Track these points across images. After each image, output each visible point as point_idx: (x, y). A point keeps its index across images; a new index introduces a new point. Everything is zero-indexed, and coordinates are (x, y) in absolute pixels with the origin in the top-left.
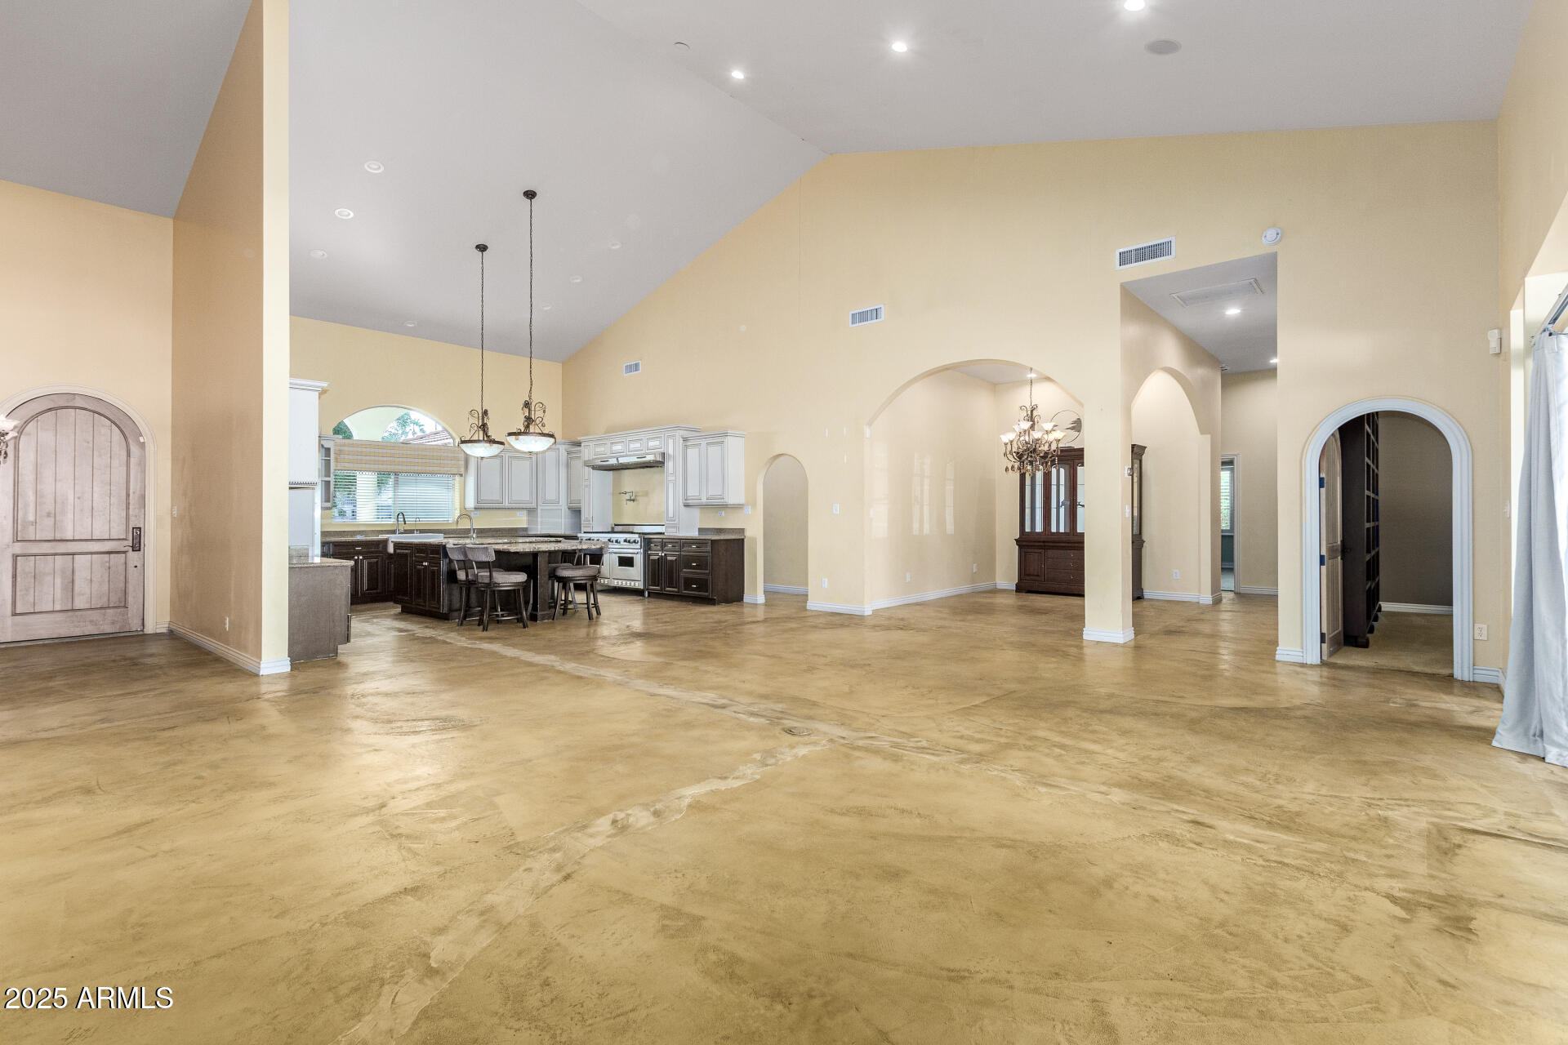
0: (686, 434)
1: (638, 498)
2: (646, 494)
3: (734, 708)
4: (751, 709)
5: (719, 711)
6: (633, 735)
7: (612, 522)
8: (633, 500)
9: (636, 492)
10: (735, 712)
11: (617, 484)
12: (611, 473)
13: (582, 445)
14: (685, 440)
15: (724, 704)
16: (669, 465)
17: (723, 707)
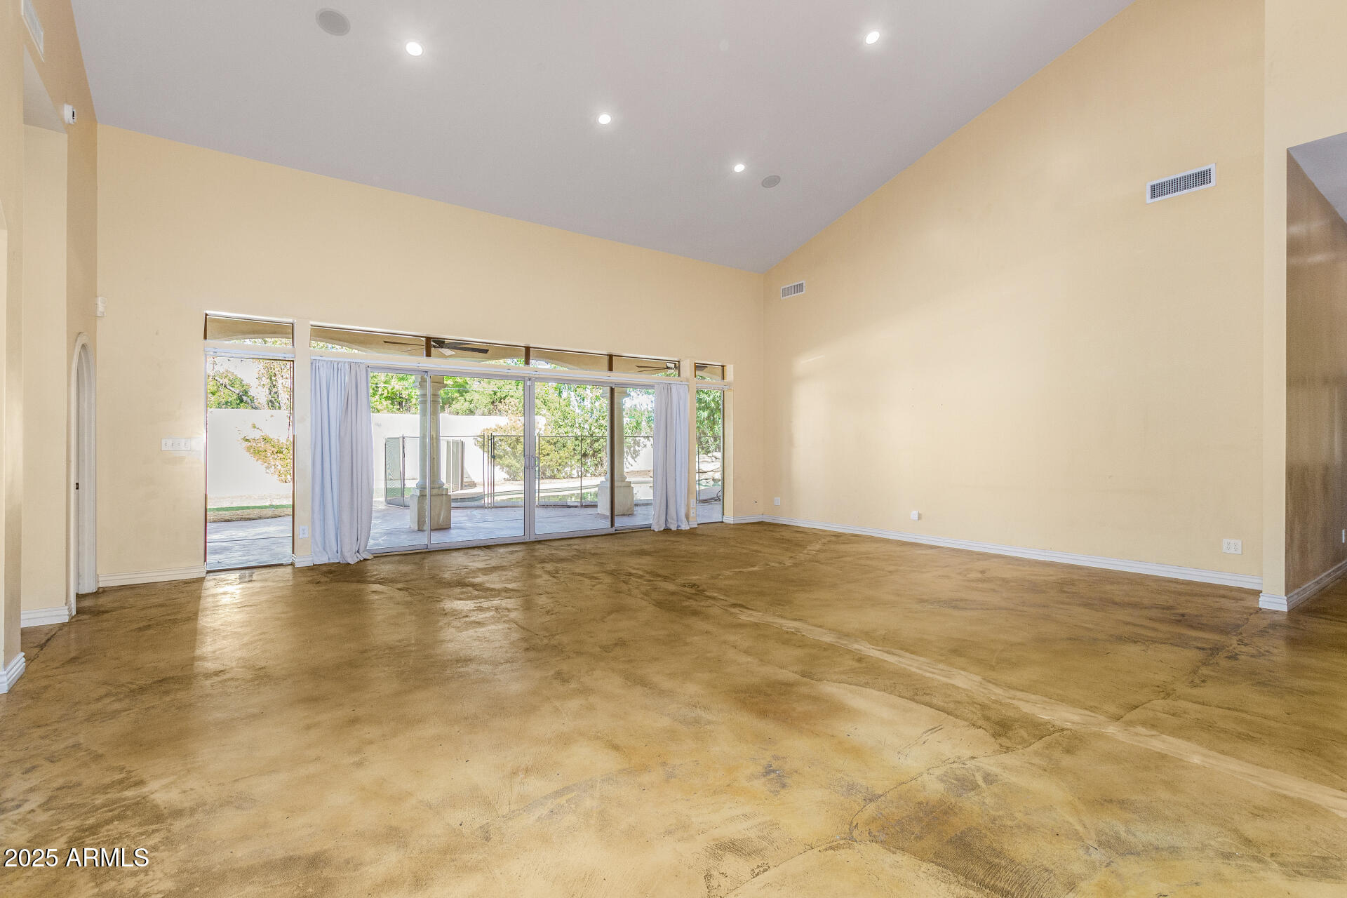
3: (726, 603)
4: (713, 602)
5: (739, 602)
6: (797, 591)
10: (726, 600)
15: (734, 608)
17: (734, 605)
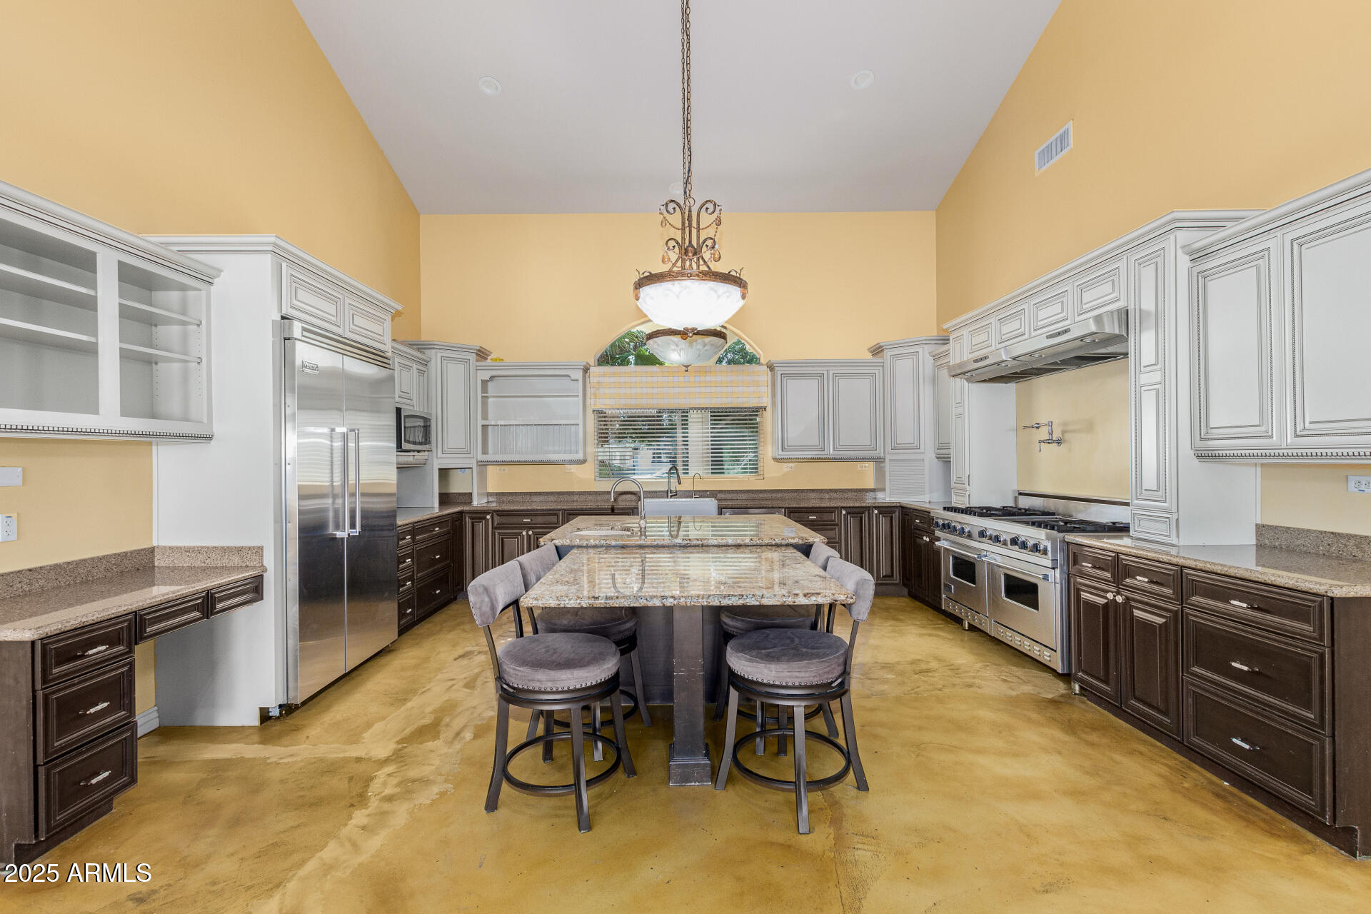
0: (1201, 239)
1: (1067, 436)
2: (1089, 427)
7: (1015, 486)
8: (1059, 442)
9: (1065, 424)
11: (1024, 406)
12: (1012, 386)
13: (951, 338)
14: (1198, 256)
16: (1145, 345)
